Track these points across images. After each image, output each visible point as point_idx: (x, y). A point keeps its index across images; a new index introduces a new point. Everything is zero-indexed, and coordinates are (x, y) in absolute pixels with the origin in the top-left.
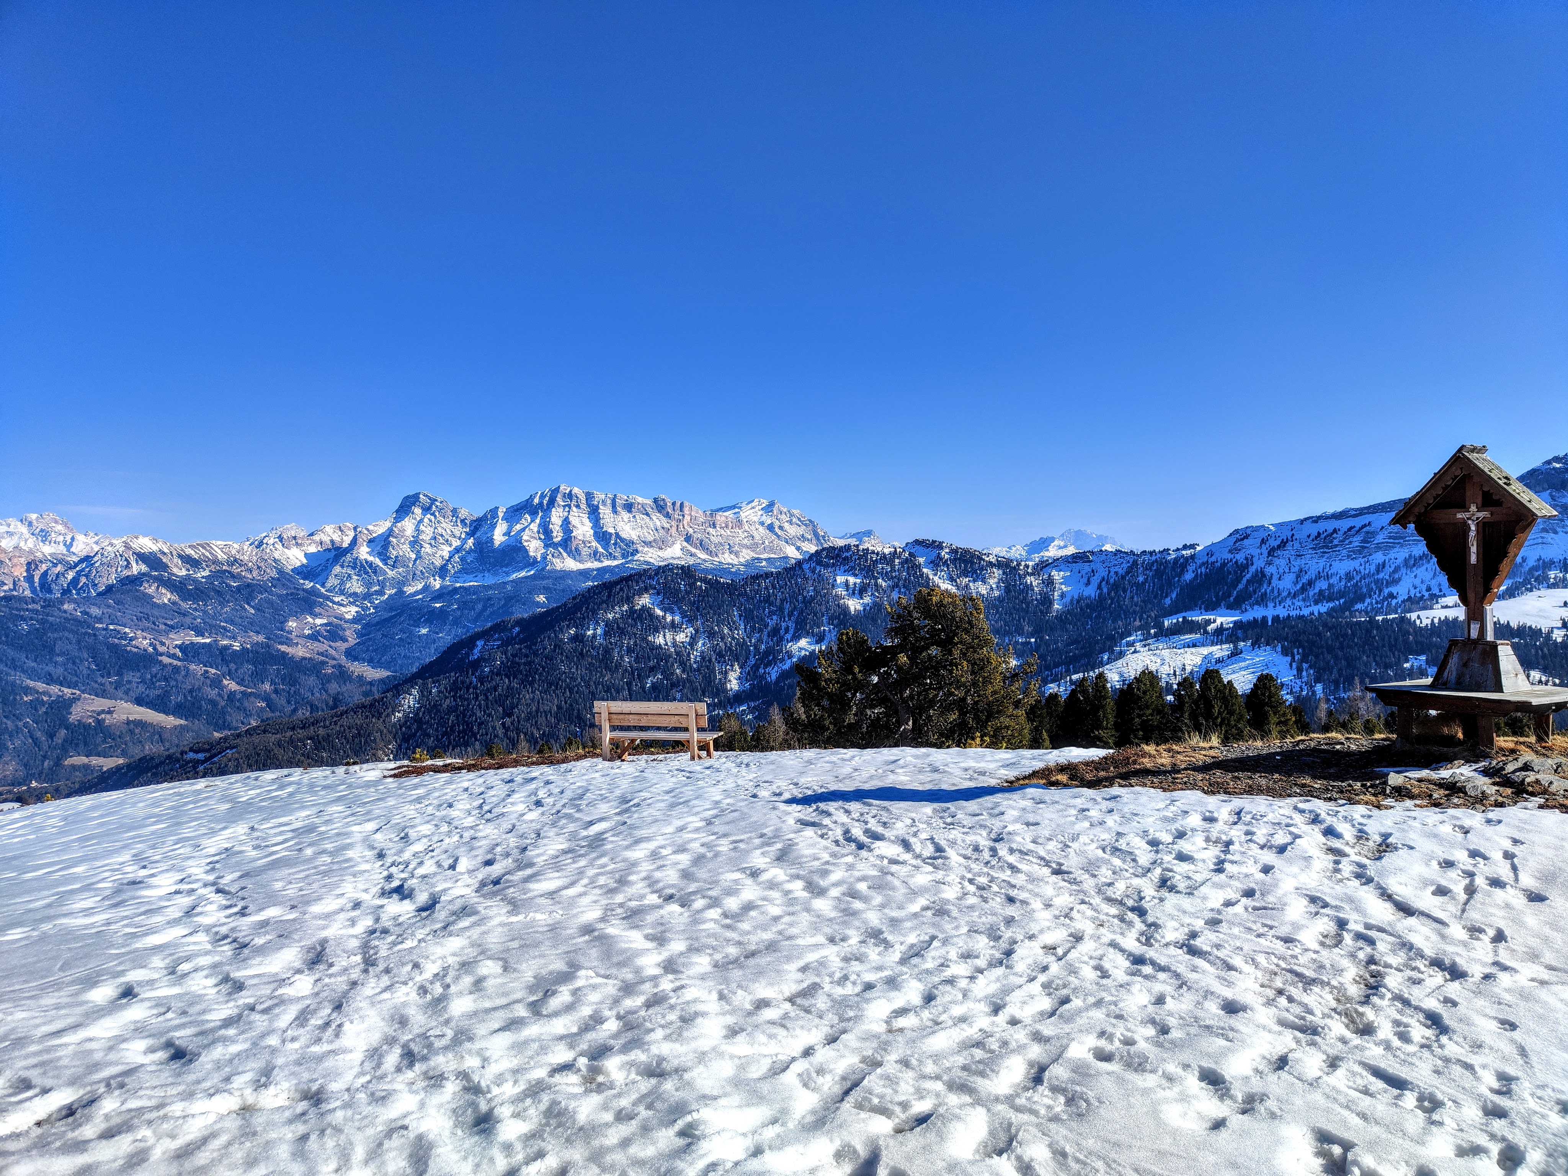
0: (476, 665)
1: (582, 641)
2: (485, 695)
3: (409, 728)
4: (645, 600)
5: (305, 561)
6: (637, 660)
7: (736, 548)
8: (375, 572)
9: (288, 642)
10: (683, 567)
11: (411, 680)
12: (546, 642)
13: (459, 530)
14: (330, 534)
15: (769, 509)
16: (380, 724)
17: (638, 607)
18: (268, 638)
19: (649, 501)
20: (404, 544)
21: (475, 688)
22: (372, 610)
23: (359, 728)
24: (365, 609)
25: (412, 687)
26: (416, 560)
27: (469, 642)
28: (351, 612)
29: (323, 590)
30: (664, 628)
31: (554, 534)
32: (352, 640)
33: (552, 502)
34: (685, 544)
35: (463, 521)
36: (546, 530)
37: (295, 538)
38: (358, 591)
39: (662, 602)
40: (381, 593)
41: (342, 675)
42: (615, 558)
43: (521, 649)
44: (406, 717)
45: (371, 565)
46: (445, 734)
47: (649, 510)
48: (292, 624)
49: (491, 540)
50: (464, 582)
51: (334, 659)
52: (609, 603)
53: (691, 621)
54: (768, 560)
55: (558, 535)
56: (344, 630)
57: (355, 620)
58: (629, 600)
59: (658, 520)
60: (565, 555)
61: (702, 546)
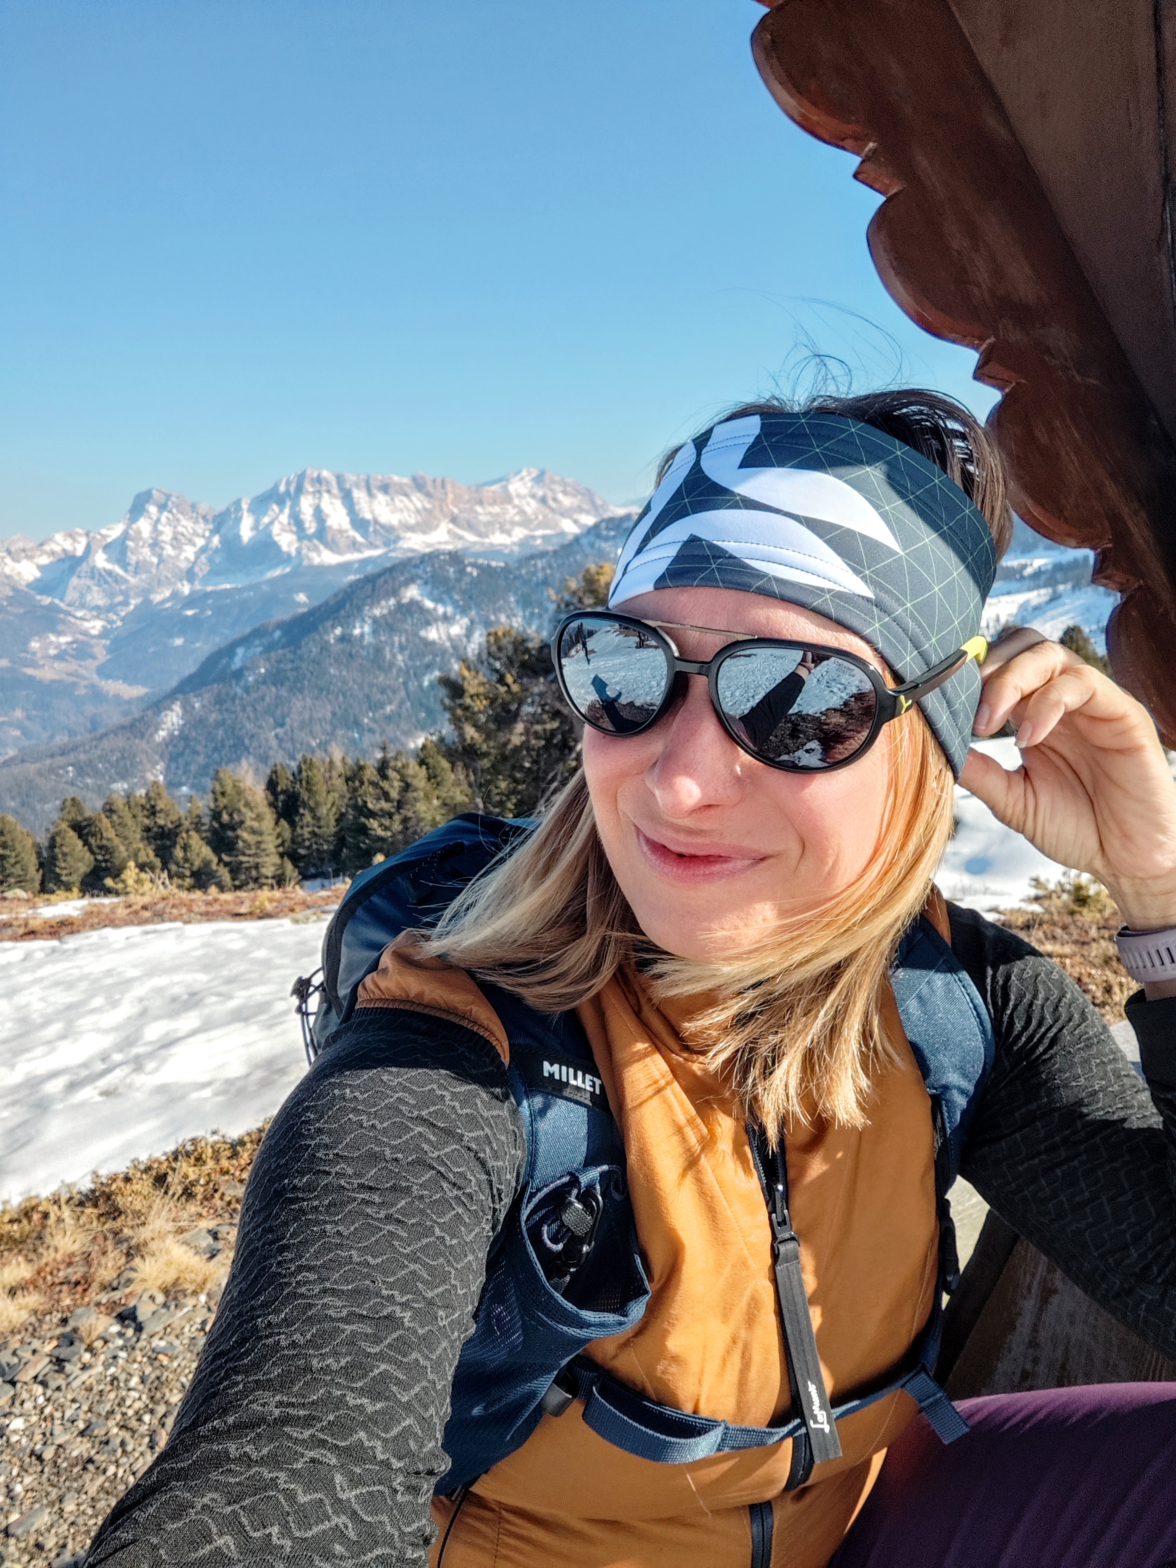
0: (238, 674)
1: (349, 641)
2: (253, 706)
3: (175, 746)
4: (412, 592)
5: (38, 574)
6: (411, 658)
7: (508, 527)
8: (116, 581)
9: (34, 665)
10: (450, 553)
11: (171, 697)
12: (311, 644)
13: (201, 527)
14: (61, 543)
15: (539, 479)
16: (143, 745)
17: (405, 601)
18: (12, 662)
19: (406, 480)
20: (143, 547)
21: (242, 699)
22: (119, 623)
23: (123, 750)
24: (111, 622)
25: (173, 703)
26: (158, 565)
27: (229, 651)
28: (95, 626)
29: (62, 605)
30: (436, 620)
31: (307, 525)
32: (102, 656)
33: (300, 489)
34: (451, 526)
35: (204, 518)
36: (297, 521)
37: (24, 550)
38: (101, 603)
39: (431, 593)
40: (126, 603)
41: (97, 695)
42: (376, 547)
43: (284, 655)
44: (171, 735)
45: (110, 573)
46: (216, 749)
47: (408, 490)
48: (35, 645)
49: (238, 537)
50: (216, 585)
51: (85, 678)
52: (374, 598)
53: (464, 611)
54: (544, 537)
55: (311, 527)
56: (92, 647)
57: (102, 636)
58: (395, 593)
59: (418, 500)
60: (322, 547)
61: (471, 527)
